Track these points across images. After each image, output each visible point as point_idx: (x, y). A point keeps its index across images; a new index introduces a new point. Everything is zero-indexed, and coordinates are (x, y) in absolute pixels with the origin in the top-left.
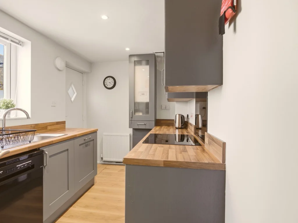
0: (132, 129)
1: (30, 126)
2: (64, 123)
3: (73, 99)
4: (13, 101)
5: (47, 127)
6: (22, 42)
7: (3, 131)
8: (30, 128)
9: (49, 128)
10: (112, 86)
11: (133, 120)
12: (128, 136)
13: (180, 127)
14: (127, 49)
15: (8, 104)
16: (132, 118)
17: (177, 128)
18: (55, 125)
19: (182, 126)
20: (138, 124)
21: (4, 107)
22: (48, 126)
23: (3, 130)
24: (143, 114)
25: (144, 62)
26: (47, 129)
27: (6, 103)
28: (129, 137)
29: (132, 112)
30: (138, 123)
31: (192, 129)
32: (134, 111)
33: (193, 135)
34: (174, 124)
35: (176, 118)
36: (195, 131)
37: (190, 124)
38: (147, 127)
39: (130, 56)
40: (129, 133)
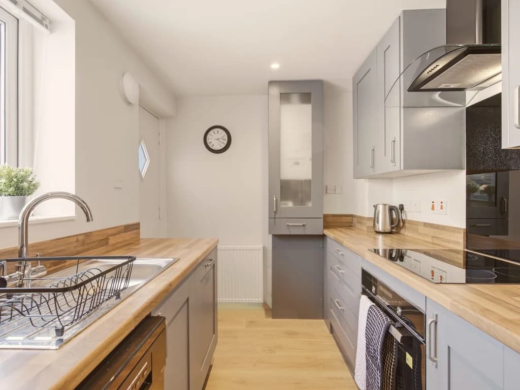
0: (272, 235)
1: (75, 239)
2: (136, 227)
3: (143, 174)
4: (32, 173)
5: (107, 239)
6: (50, 22)
7: (21, 263)
8: (76, 244)
9: (112, 241)
10: (223, 146)
11: (277, 216)
12: (259, 250)
13: (388, 228)
15: (22, 182)
16: (275, 212)
17: (379, 233)
18: (122, 233)
19: (392, 228)
20: (288, 225)
21: (12, 189)
22: (110, 236)
23: (24, 260)
24: (295, 205)
25: (295, 98)
26: (107, 244)
27: (15, 180)
28: (261, 253)
29: (276, 200)
30: (290, 224)
31: (441, 236)
32: (279, 199)
33: (462, 249)
34: (352, 223)
35: (379, 213)
36: (467, 241)
37: (426, 225)
38: (308, 232)
39: (272, 83)
40: (262, 245)
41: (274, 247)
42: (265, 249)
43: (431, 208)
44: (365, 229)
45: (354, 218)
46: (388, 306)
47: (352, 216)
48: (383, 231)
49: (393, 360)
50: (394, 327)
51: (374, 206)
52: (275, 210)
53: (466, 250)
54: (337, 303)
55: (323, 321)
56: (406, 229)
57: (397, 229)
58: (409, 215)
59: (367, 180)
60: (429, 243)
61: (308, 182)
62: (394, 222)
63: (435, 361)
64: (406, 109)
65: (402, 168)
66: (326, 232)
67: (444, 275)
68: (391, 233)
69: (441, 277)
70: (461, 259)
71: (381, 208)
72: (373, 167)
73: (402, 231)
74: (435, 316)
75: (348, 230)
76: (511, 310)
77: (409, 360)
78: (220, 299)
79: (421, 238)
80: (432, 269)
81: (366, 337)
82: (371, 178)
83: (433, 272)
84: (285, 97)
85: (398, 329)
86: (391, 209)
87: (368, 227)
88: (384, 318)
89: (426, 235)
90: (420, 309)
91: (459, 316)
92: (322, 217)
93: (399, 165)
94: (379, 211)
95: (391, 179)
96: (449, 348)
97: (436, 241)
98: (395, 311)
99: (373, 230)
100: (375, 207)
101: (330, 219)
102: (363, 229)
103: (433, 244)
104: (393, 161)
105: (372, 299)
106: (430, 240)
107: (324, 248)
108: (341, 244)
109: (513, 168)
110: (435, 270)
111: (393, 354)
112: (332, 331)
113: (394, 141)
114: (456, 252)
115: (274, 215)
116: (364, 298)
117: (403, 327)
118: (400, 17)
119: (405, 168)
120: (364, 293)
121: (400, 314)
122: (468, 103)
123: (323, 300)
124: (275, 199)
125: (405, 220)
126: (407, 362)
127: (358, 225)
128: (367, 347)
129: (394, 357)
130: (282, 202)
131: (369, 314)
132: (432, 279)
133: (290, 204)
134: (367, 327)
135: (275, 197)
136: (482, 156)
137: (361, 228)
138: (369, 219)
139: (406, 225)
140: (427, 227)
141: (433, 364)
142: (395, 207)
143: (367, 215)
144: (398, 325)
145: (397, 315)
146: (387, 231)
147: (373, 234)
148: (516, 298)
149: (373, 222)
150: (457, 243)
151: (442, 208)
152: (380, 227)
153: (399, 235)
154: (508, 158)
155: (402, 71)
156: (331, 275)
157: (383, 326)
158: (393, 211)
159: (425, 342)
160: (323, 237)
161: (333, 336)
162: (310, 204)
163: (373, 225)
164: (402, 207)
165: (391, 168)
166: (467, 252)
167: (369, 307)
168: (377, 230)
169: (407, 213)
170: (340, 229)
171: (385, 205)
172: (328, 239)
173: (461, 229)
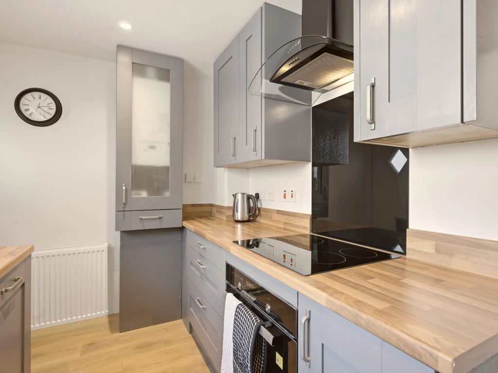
0: (120, 232)
11: (127, 209)
12: (103, 251)
13: (246, 217)
14: (126, 26)
16: (124, 204)
17: (238, 222)
19: (250, 216)
20: (141, 219)
24: (150, 194)
25: (151, 72)
28: (105, 255)
29: (126, 189)
30: (144, 218)
31: (292, 222)
32: (130, 187)
33: (309, 233)
34: (211, 212)
35: (238, 202)
36: (312, 225)
37: (279, 212)
38: (165, 225)
39: (121, 48)
40: (107, 244)
41: (123, 246)
42: (110, 250)
43: (283, 197)
44: (225, 218)
45: (213, 208)
46: (254, 302)
47: (211, 205)
48: (241, 220)
49: (262, 362)
50: (265, 327)
51: (233, 195)
52: (124, 201)
53: (312, 234)
54: (197, 301)
55: (181, 321)
56: (261, 216)
57: (253, 218)
58: (265, 203)
59: (226, 169)
60: (281, 228)
61: (166, 169)
62: (251, 211)
63: (308, 361)
64: (266, 99)
65: (263, 158)
66: (185, 224)
67: (294, 258)
68: (248, 221)
69: (292, 259)
70: (307, 241)
71: (239, 197)
72: (234, 155)
73: (258, 219)
74: (308, 313)
75: (208, 221)
76: (374, 296)
77: (279, 361)
78: (35, 326)
79: (275, 224)
80: (284, 253)
81: (234, 342)
82: (231, 167)
83: (284, 256)
84: (138, 69)
85: (269, 329)
86: (249, 197)
87: (227, 216)
88: (254, 318)
89: (278, 222)
90: (291, 304)
91: (334, 312)
92: (181, 207)
93: (261, 154)
94: (238, 200)
95: (248, 169)
96: (323, 345)
97: (288, 227)
98: (264, 308)
99: (232, 219)
100: (235, 196)
101: (188, 210)
102: (223, 219)
103: (284, 229)
104: (255, 150)
105: (238, 296)
106: (282, 226)
107: (182, 241)
108: (203, 236)
109: (341, 163)
110: (286, 254)
111: (262, 356)
112: (191, 331)
113: (256, 131)
114: (304, 236)
115: (123, 208)
116: (230, 296)
117: (273, 325)
118: (262, 8)
119: (266, 158)
120: (229, 289)
121: (269, 312)
122: (314, 103)
123: (181, 298)
124: (124, 188)
125: (260, 208)
126: (277, 362)
127: (217, 215)
128: (234, 353)
129: (263, 359)
130: (134, 192)
131: (236, 315)
132: (284, 262)
133: (144, 194)
134: (234, 330)
135: (125, 186)
136: (322, 151)
137: (220, 217)
138: (228, 208)
139: (262, 213)
140: (281, 214)
141: (307, 365)
142: (252, 196)
143: (226, 205)
144: (268, 324)
145: (266, 313)
146: (245, 219)
147: (232, 224)
148: (369, 281)
149: (232, 211)
150: (305, 228)
151: (292, 197)
152: (239, 216)
153: (257, 223)
154: (338, 154)
155: (263, 62)
156: (191, 271)
157: (253, 328)
158: (251, 200)
159: (297, 340)
160: (183, 228)
161: (193, 337)
162: (167, 194)
163: (232, 214)
164: (257, 196)
165: (252, 157)
166: (312, 235)
167: (236, 307)
168: (236, 219)
169: (263, 202)
170: (199, 219)
171: (243, 194)
172: (188, 232)
173: (308, 215)
